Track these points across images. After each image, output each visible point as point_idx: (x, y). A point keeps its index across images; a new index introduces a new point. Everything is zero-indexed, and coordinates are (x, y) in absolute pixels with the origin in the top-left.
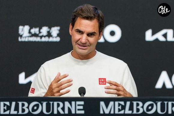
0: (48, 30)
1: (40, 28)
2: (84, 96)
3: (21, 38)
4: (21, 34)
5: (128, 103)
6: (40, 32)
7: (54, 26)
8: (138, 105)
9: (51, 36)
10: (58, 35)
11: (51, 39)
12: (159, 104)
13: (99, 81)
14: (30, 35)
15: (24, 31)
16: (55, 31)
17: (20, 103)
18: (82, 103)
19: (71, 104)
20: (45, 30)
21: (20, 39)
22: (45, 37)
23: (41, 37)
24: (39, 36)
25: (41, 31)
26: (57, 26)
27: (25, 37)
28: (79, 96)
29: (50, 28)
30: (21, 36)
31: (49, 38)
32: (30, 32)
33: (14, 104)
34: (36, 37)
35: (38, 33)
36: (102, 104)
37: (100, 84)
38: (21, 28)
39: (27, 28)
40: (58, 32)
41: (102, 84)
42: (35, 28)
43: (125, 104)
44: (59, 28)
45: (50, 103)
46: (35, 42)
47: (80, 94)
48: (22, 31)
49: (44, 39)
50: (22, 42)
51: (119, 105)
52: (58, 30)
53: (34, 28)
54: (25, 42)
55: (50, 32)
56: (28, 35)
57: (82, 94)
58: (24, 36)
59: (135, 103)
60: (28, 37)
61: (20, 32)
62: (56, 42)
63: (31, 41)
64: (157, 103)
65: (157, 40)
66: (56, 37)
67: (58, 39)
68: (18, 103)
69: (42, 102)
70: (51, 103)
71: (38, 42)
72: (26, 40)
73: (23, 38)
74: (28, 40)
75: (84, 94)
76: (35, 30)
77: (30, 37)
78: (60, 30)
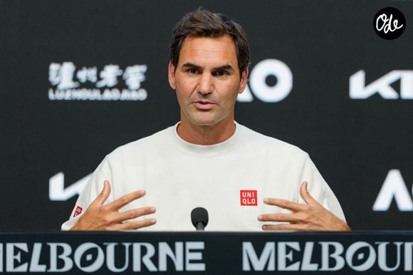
0: (119, 72)
1: (100, 69)
2: (203, 229)
3: (54, 93)
4: (54, 84)
5: (309, 246)
6: (99, 79)
7: (132, 64)
8: (332, 249)
9: (126, 87)
10: (143, 85)
11: (125, 95)
12: (382, 247)
13: (242, 198)
14: (76, 84)
15: (62, 76)
16: (135, 75)
17: (53, 247)
18: (200, 245)
19: (173, 249)
20: (110, 73)
21: (51, 96)
22: (111, 89)
23: (102, 90)
24: (96, 88)
25: (103, 74)
26: (140, 63)
27: (65, 91)
28: (193, 229)
29: (123, 68)
30: (55, 88)
31: (121, 92)
32: (75, 79)
33: (38, 247)
34: (90, 90)
35: (94, 79)
36: (248, 247)
37: (242, 204)
38: (54, 67)
39: (68, 68)
40: (141, 78)
41: (247, 205)
42: (88, 68)
43: (303, 247)
44: (143, 68)
45: (124, 247)
46: (88, 102)
47: (195, 224)
48: (57, 76)
49: (108, 95)
50: (56, 101)
51: (288, 249)
52: (141, 72)
53: (84, 69)
54: (63, 102)
55: (124, 77)
56: (72, 84)
57: (200, 224)
58: (61, 87)
59: (325, 246)
60: (72, 89)
61: (53, 78)
62: (138, 102)
63: (79, 99)
64: (378, 245)
65: (377, 96)
66: (137, 90)
67: (142, 95)
68: (49, 247)
69: (105, 244)
70: (127, 245)
71: (96, 102)
72: (67, 96)
73: (60, 91)
74: (71, 97)
75: (205, 224)
76: (87, 74)
77: (77, 89)
78: (146, 74)
